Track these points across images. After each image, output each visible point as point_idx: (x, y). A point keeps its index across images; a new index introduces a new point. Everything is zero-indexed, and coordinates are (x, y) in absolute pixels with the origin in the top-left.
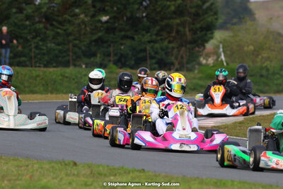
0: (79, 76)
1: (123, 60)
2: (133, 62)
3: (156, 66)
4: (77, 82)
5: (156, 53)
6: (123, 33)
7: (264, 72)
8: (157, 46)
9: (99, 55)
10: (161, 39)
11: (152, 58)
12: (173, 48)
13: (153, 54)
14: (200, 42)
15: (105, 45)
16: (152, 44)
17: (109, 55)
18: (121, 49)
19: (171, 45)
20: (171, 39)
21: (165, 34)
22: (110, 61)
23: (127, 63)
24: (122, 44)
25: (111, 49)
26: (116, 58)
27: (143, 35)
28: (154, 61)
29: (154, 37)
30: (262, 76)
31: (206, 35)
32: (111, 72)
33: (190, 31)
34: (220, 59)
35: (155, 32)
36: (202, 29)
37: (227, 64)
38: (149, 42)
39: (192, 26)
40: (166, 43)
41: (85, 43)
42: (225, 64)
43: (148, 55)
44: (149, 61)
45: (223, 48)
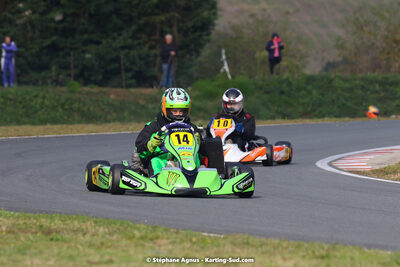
0: (28, 97)
1: (86, 74)
2: (100, 77)
3: (133, 81)
4: (24, 107)
5: (133, 63)
6: (86, 36)
7: (284, 87)
8: (134, 53)
9: (54, 68)
10: (139, 44)
11: (127, 70)
12: (156, 56)
13: (127, 64)
14: (192, 46)
15: (61, 53)
16: (127, 51)
17: (67, 67)
18: (84, 59)
19: (153, 52)
20: (153, 43)
21: (144, 37)
22: (69, 75)
23: (93, 78)
24: (84, 52)
25: (71, 59)
26: (77, 71)
27: (114, 39)
28: (130, 75)
29: (129, 41)
30: (282, 93)
31: (200, 36)
32: (73, 92)
33: (179, 31)
34: (222, 71)
35: (130, 34)
36: (195, 29)
37: (233, 77)
38: (123, 48)
39: (181, 25)
40: (146, 49)
41: (34, 51)
42: (230, 77)
43: (122, 67)
44: (124, 75)
45: (226, 54)
